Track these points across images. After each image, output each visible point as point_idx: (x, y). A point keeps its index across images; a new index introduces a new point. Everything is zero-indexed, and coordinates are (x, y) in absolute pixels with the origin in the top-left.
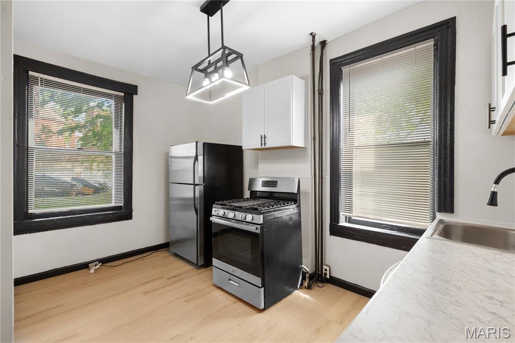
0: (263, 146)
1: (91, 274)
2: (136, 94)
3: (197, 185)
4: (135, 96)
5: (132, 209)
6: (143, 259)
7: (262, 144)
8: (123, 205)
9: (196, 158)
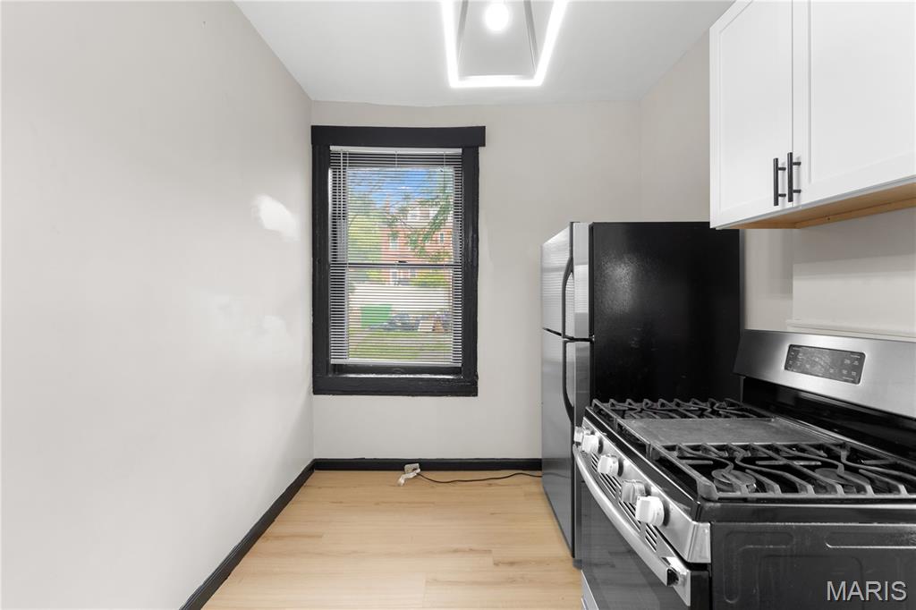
0: (785, 205)
1: (399, 485)
2: (484, 145)
3: (572, 339)
4: (481, 150)
5: (477, 376)
6: (490, 485)
7: (777, 196)
8: (460, 365)
9: (570, 269)
